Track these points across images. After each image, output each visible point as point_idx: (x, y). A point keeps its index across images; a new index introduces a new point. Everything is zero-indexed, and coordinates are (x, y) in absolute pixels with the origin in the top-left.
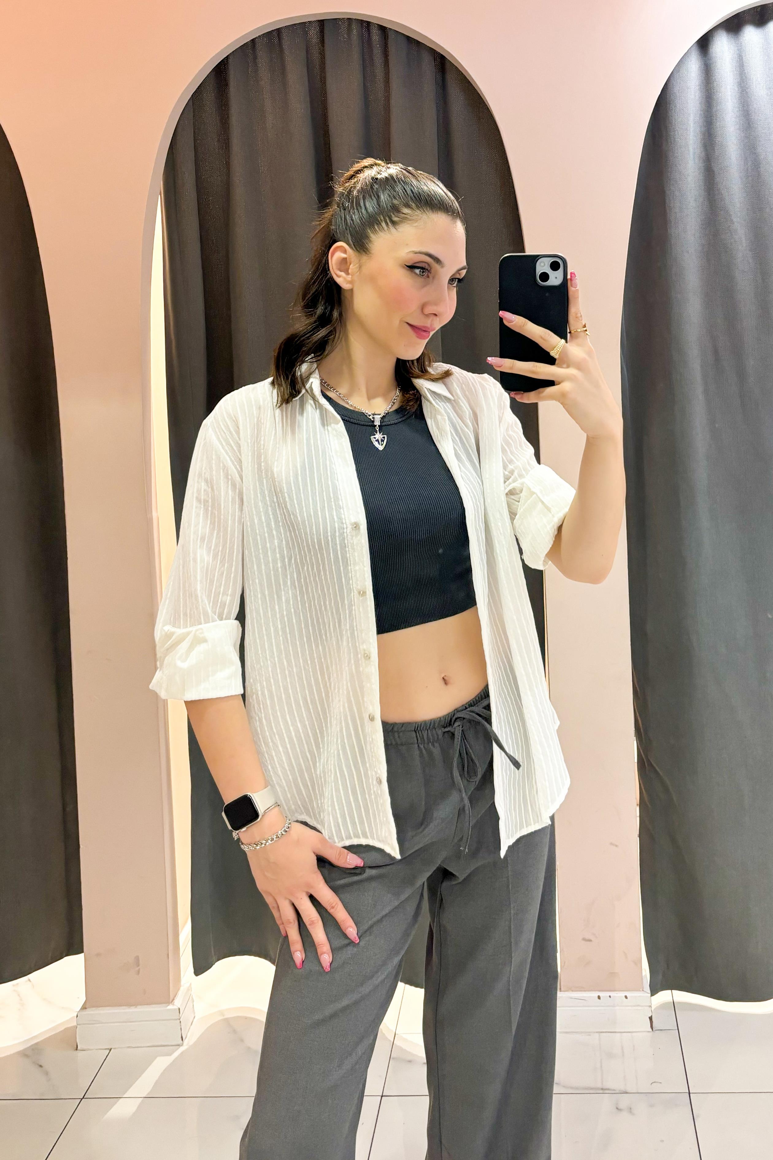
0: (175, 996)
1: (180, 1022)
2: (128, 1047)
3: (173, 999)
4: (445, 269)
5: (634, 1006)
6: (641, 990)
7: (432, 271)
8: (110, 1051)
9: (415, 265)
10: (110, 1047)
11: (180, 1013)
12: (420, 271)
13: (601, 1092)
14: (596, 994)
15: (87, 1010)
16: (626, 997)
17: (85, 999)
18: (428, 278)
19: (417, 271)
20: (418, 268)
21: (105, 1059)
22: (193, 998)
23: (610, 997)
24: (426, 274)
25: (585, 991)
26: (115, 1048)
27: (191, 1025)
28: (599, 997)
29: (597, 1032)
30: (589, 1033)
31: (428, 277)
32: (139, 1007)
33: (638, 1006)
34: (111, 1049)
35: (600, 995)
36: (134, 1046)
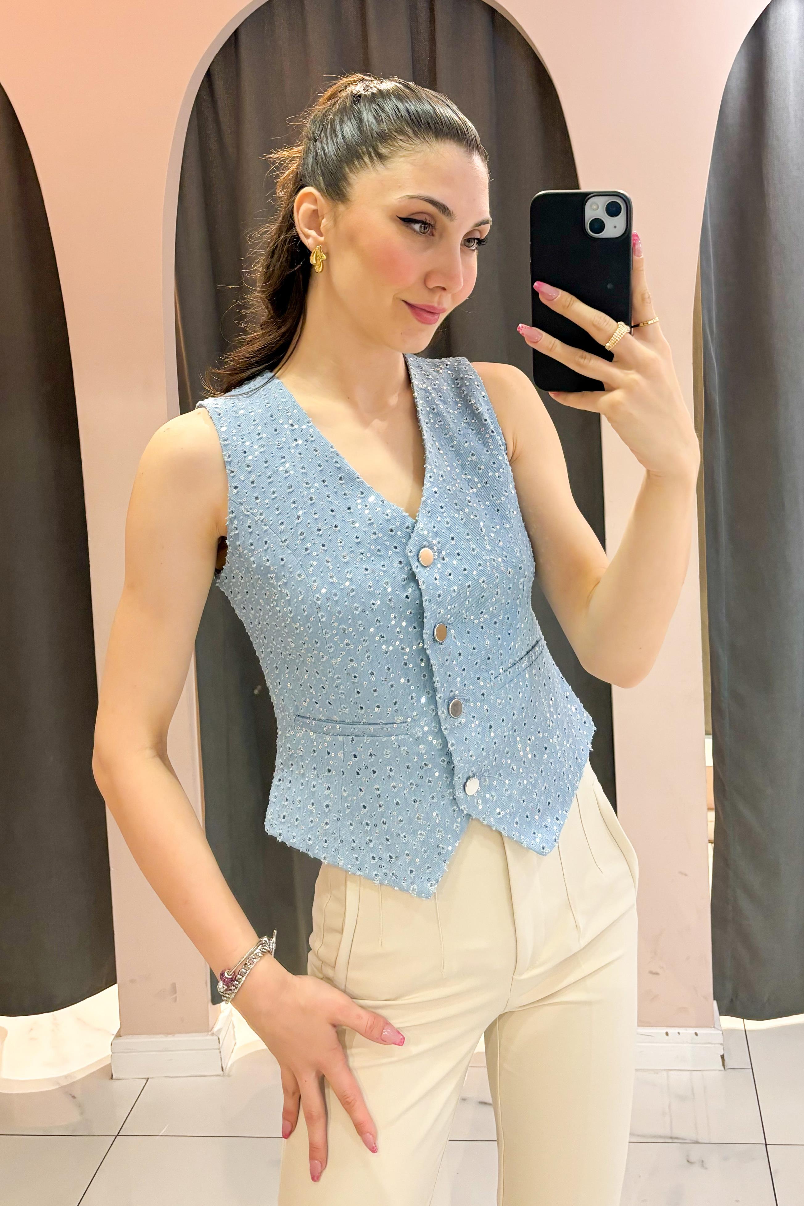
0: (215, 1024)
1: (220, 1052)
2: (166, 1077)
3: (213, 1027)
4: (455, 223)
5: (705, 1043)
6: (712, 1026)
7: (438, 226)
8: (147, 1081)
9: (412, 217)
10: (147, 1077)
11: (219, 1042)
12: (421, 227)
13: (670, 1141)
14: (664, 1030)
15: (122, 1037)
16: (696, 1034)
17: (119, 1026)
18: (432, 237)
19: (417, 227)
20: (416, 222)
21: (142, 1090)
22: (233, 1025)
23: (679, 1033)
24: (428, 230)
25: (652, 1026)
26: (152, 1078)
27: (232, 1052)
28: (667, 1034)
29: (664, 1070)
30: (656, 1071)
31: (433, 235)
32: (176, 1035)
33: (709, 1043)
34: (148, 1079)
35: (669, 1032)
36: (172, 1076)
